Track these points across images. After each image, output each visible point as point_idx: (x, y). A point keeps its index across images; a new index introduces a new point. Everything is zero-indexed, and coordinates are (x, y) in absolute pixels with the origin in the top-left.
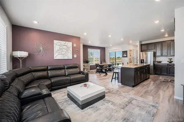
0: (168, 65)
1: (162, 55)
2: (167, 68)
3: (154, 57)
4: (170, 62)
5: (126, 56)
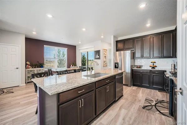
0: (151, 72)
1: (142, 57)
2: (149, 76)
3: (133, 60)
4: (153, 68)
5: (98, 57)
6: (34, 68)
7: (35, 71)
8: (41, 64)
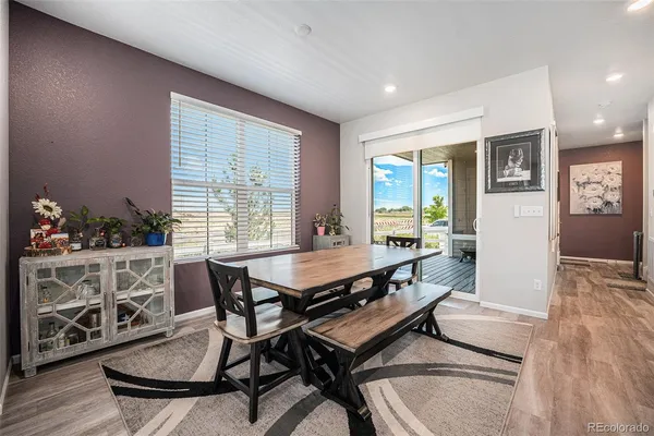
6: (99, 246)
7: (104, 273)
8: (147, 222)
